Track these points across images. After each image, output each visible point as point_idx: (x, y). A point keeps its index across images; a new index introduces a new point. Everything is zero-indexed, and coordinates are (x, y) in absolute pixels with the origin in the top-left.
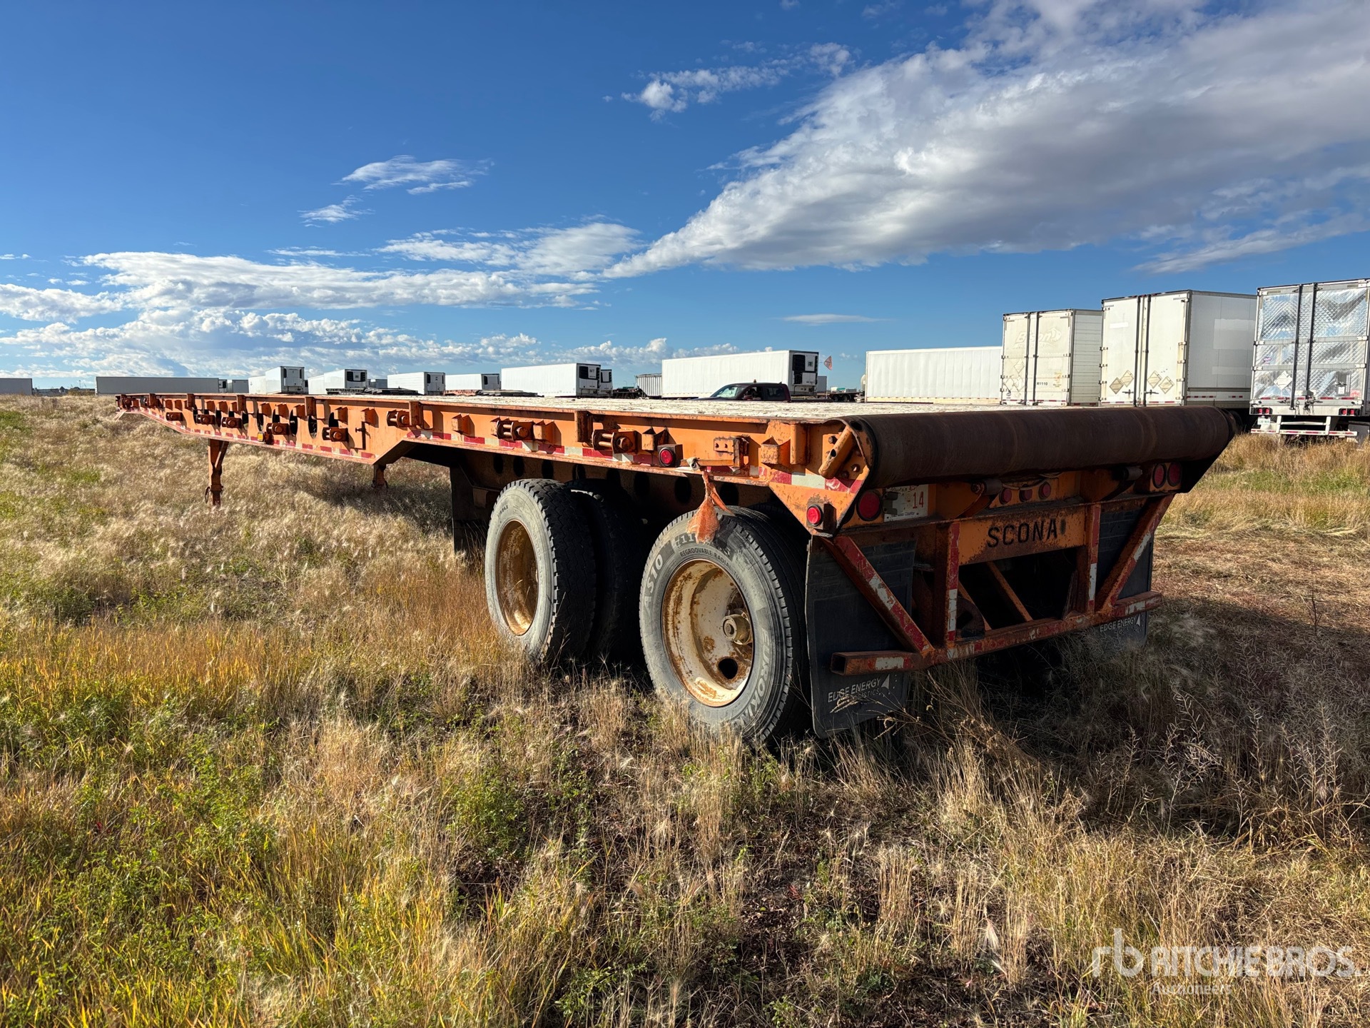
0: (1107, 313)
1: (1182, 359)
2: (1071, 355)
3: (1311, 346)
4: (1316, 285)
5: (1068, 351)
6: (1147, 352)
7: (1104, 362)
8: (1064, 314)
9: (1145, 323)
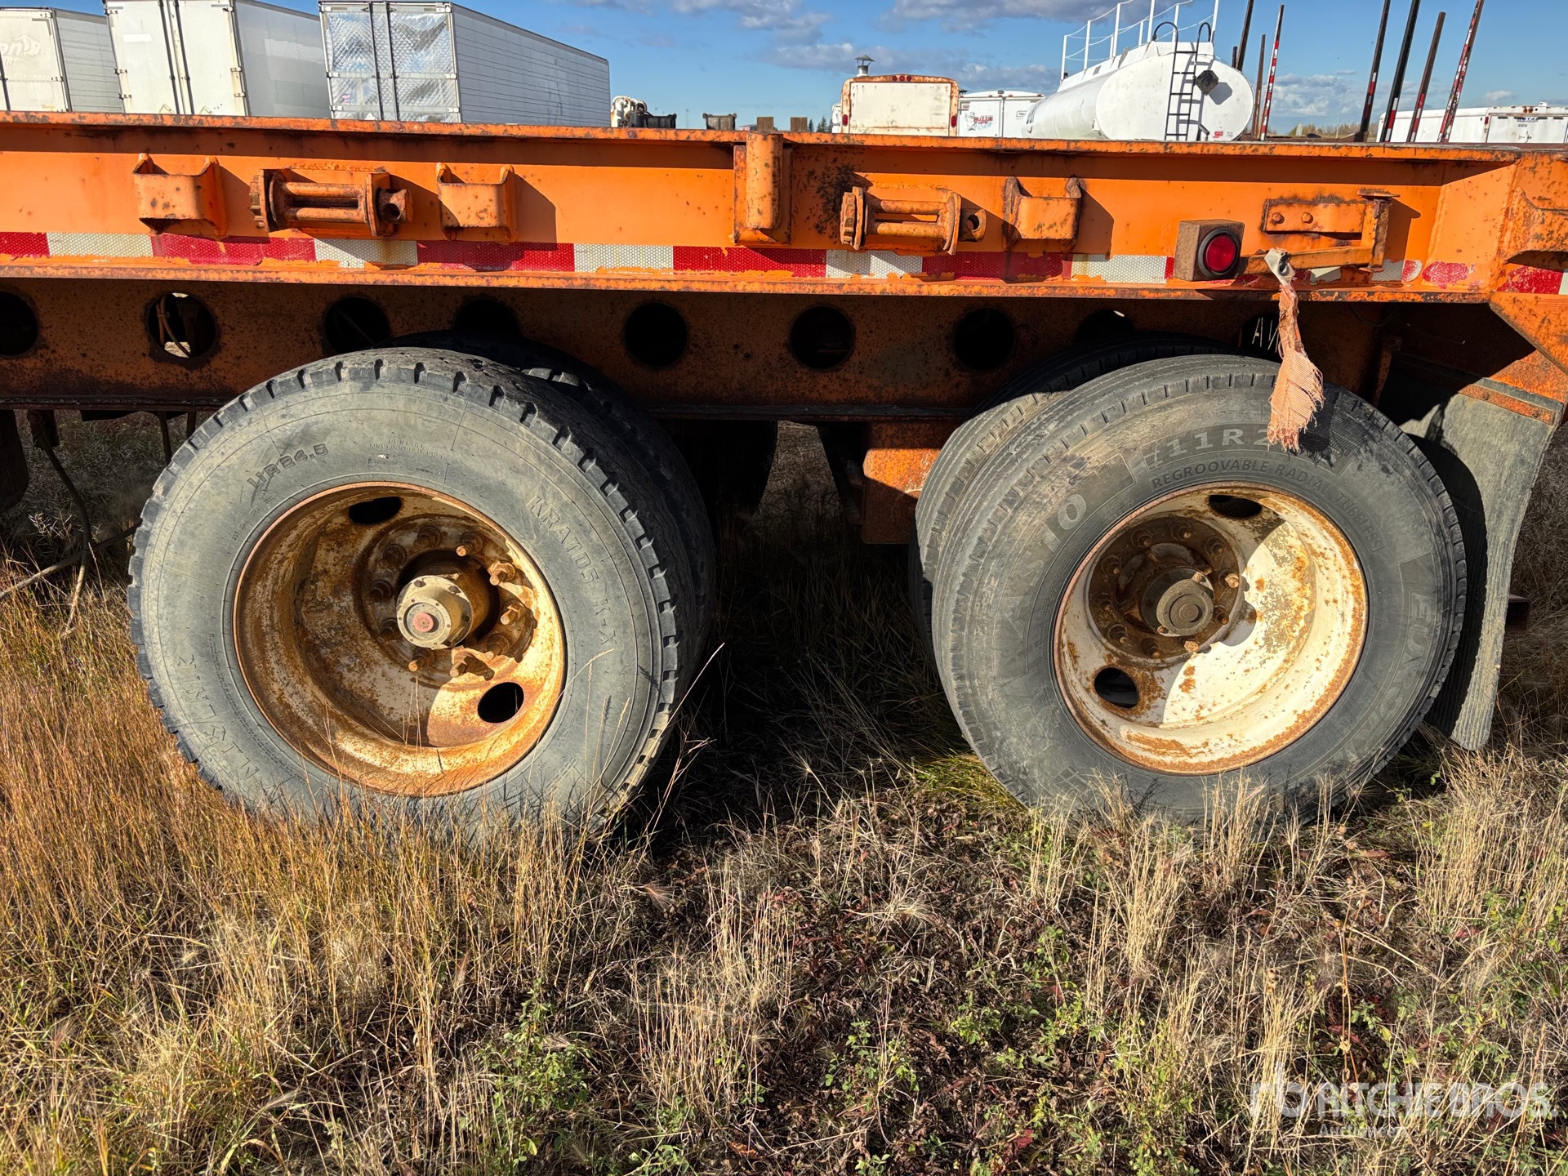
0: (114, 17)
1: (239, 90)
2: (64, 79)
3: (395, 83)
4: (388, 5)
5: (57, 74)
6: (188, 79)
7: (125, 92)
8: (37, 14)
9: (177, 38)
